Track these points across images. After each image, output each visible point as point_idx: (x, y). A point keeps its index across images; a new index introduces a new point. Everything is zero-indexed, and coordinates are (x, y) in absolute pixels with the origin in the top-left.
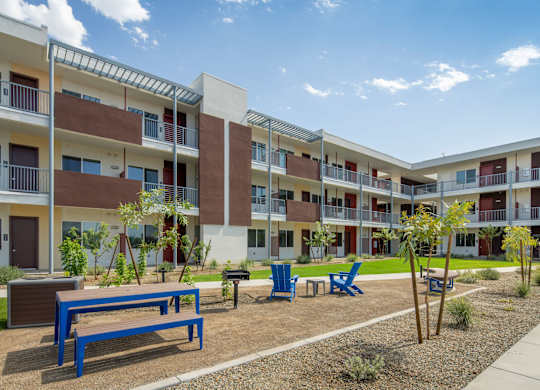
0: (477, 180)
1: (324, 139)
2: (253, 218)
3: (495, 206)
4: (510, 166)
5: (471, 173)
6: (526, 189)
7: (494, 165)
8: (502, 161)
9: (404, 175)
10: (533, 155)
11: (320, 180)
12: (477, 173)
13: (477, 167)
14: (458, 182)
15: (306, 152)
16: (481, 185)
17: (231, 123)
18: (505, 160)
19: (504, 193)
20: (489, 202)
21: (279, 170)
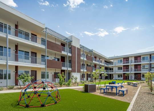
0: (123, 62)
1: (93, 52)
2: (81, 71)
3: (127, 68)
4: (130, 59)
5: (121, 61)
6: (133, 65)
7: (126, 59)
8: (128, 58)
9: (106, 60)
10: (135, 57)
11: (92, 61)
12: (123, 60)
13: (122, 59)
14: (118, 62)
15: (87, 54)
16: (123, 63)
17: (77, 48)
18: (129, 58)
19: (129, 65)
20: (125, 67)
21: (85, 59)
